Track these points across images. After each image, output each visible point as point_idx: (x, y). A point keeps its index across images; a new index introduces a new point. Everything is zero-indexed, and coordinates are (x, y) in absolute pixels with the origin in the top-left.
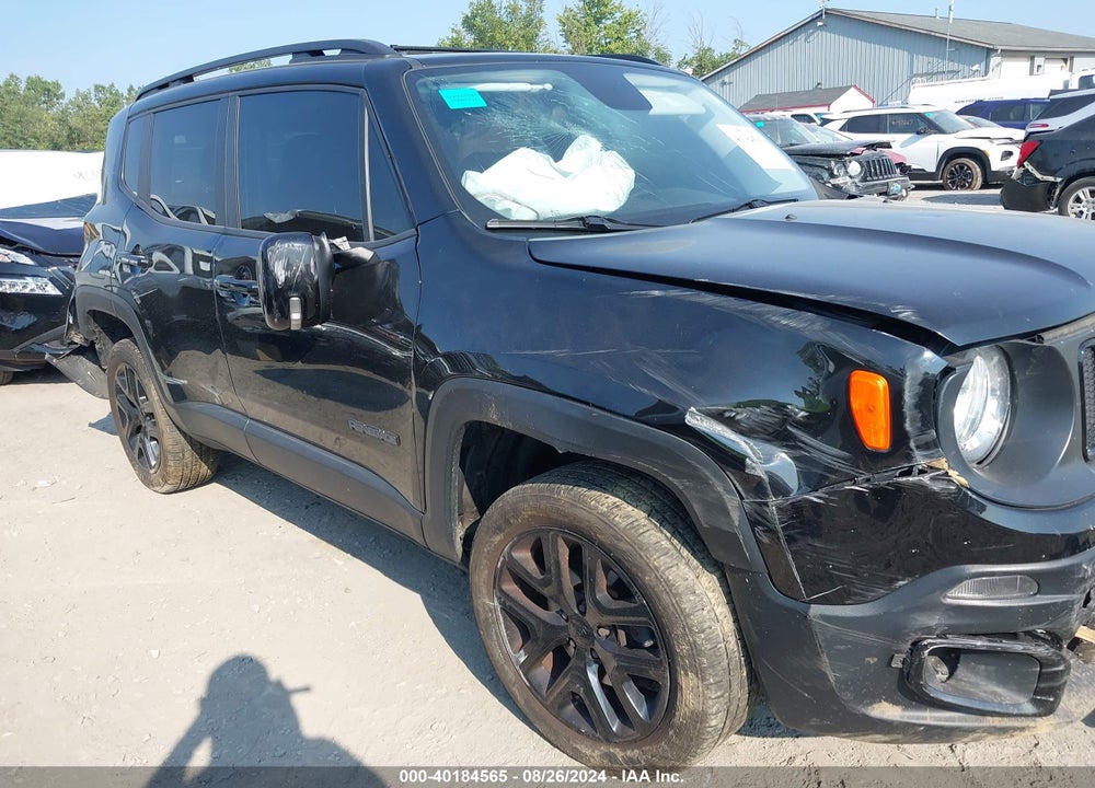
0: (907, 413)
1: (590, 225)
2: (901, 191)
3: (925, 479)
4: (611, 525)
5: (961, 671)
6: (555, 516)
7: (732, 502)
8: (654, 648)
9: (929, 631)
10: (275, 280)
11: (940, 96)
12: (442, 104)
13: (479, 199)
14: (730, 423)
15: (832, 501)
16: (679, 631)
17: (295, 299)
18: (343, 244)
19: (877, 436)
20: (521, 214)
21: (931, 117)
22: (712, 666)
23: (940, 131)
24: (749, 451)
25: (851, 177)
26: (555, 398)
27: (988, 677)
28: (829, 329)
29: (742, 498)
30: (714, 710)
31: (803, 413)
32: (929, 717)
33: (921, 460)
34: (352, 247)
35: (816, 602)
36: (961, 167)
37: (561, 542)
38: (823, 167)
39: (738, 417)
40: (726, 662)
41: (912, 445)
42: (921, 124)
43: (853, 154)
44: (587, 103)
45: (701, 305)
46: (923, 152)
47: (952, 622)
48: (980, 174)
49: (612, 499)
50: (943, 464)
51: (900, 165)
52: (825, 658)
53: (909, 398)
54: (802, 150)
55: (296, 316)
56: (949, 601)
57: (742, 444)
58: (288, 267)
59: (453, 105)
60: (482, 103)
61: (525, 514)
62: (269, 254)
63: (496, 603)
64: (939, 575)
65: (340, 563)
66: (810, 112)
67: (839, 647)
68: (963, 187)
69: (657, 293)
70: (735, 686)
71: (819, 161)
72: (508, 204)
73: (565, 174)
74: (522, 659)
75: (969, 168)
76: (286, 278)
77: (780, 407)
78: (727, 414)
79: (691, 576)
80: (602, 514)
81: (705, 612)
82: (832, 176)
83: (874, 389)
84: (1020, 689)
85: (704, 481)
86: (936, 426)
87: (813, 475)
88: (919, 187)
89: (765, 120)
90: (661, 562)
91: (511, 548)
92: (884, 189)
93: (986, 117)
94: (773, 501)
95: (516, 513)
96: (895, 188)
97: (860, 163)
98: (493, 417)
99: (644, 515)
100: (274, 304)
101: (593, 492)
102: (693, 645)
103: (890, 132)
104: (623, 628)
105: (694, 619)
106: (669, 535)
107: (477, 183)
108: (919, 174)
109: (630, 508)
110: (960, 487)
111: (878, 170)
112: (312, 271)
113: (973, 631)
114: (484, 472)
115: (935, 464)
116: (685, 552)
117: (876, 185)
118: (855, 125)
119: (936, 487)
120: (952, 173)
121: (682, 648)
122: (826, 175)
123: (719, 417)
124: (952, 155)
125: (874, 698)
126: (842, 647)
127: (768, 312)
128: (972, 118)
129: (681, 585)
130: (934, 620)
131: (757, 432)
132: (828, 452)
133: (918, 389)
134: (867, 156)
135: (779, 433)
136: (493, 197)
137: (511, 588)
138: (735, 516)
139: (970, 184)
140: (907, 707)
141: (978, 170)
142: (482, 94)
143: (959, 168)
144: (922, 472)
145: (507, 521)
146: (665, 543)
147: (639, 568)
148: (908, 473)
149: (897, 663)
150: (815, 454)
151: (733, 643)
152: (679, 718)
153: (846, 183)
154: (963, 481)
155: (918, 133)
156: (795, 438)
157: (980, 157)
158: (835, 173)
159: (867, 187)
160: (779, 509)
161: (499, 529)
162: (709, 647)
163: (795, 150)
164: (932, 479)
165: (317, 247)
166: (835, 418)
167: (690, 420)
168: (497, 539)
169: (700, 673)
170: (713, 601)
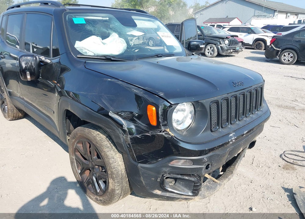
0: (160, 117)
2: (239, 49)
3: (163, 134)
4: (95, 139)
5: (176, 183)
6: (85, 136)
7: (121, 136)
8: (105, 171)
9: (165, 173)
10: (22, 67)
11: (258, 23)
12: (72, 21)
13: (77, 49)
14: (120, 116)
15: (143, 137)
16: (109, 168)
17: (28, 73)
18: (43, 58)
19: (154, 123)
20: (90, 54)
21: (253, 29)
22: (116, 177)
23: (255, 33)
24: (124, 123)
25: (225, 44)
27: (183, 185)
28: (144, 93)
29: (123, 135)
30: (117, 189)
31: (137, 115)
32: (168, 194)
33: (163, 128)
34: (45, 59)
35: (140, 163)
36: (259, 44)
37: (87, 143)
38: (218, 41)
39: (122, 114)
40: (121, 177)
41: (161, 125)
42: (250, 31)
43: (227, 38)
44: (117, 24)
45: (118, 84)
46: (249, 39)
47: (171, 170)
48: (264, 46)
49: (98, 132)
50: (168, 130)
51: (242, 42)
52: (142, 178)
53: (160, 113)
54: (213, 36)
55: (29, 77)
56: (170, 165)
57: (123, 122)
58: (26, 64)
59: (76, 22)
60: (84, 22)
61: (79, 135)
62: (21, 60)
63: (74, 157)
64: (168, 158)
66: (222, 24)
67: (145, 175)
68: (259, 49)
69: (109, 80)
70: (124, 183)
71: (217, 39)
72: (86, 51)
73: (104, 44)
74: (80, 172)
75: (261, 44)
76: (25, 67)
77: (132, 113)
78: (119, 113)
79: (114, 154)
80: (94, 136)
81: (116, 163)
82: (220, 44)
83: (152, 110)
84: (189, 189)
85: (114, 130)
86: (167, 120)
87: (139, 131)
88: (246, 48)
89: (204, 27)
90: (106, 150)
91: (77, 143)
92: (234, 48)
93: (269, 30)
94: (129, 136)
95: (77, 134)
96: (237, 48)
97: (228, 41)
98: (69, 109)
99: (105, 137)
100: (22, 73)
101: (94, 130)
102: (112, 172)
103: (241, 32)
104: (101, 166)
105: (112, 165)
106: (110, 143)
107: (79, 45)
108: (248, 45)
109: (102, 135)
110: (172, 136)
111: (233, 42)
112: (33, 65)
113: (177, 173)
115: (167, 130)
116: (114, 147)
117: (232, 47)
118: (232, 29)
119: (166, 136)
120: (256, 45)
121: (109, 172)
122: (219, 43)
123: (117, 114)
124: (257, 40)
125: (154, 189)
126: (146, 175)
127: (133, 88)
128: (265, 30)
129: (110, 156)
130: (167, 170)
131: (127, 119)
132: (143, 125)
133: (162, 111)
134: (231, 39)
135: (132, 119)
136: (82, 49)
137: (78, 154)
138: (122, 139)
139: (261, 48)
140: (162, 192)
141: (264, 45)
142: (86, 20)
143: (258, 43)
144: (163, 132)
145: (75, 136)
146: (109, 145)
147: (101, 151)
148: (160, 132)
149: (159, 180)
150: (140, 125)
151: (124, 171)
152: (109, 191)
153: (224, 46)
154: (173, 135)
155: (248, 33)
156: (135, 121)
157: (264, 41)
158: (221, 43)
159: (230, 48)
160: (131, 139)
161: (73, 138)
162: (116, 172)
163: (210, 36)
164: (165, 134)
165: (35, 58)
166: (143, 116)
167: (110, 114)
168: (74, 140)
169: (113, 178)
170: (119, 161)
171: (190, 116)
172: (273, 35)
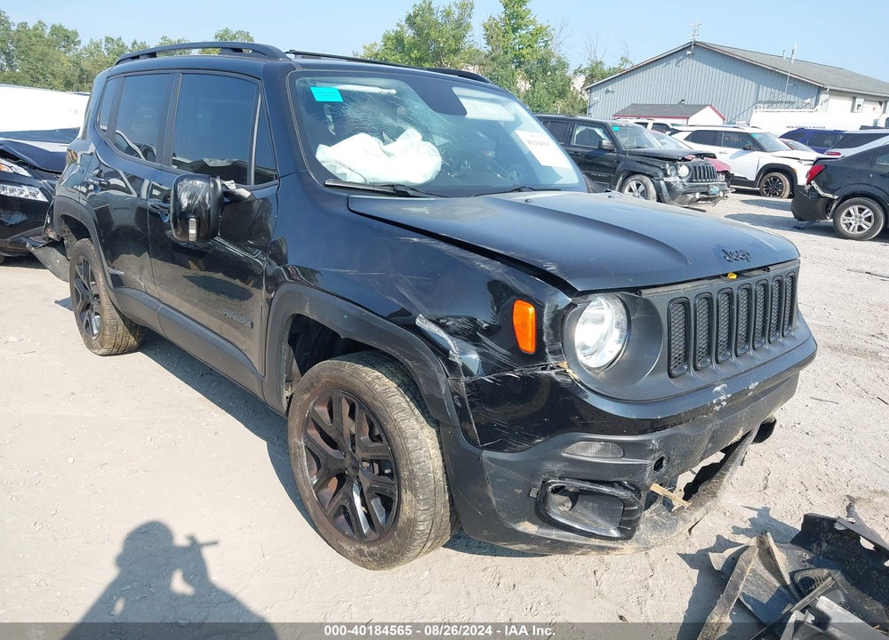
0: (545, 330)
1: (399, 191)
2: (719, 192)
3: (553, 373)
4: (372, 390)
5: (577, 506)
6: (340, 382)
7: (442, 378)
8: (390, 475)
9: (552, 474)
10: (181, 205)
11: (771, 122)
12: (311, 95)
13: (323, 165)
14: (443, 327)
15: (499, 382)
16: (404, 462)
17: (193, 220)
18: (231, 185)
19: (528, 346)
20: (354, 178)
21: (756, 137)
22: (422, 488)
23: (762, 149)
24: (452, 346)
25: (680, 177)
26: (345, 302)
27: (593, 511)
28: (507, 273)
29: (447, 377)
30: (422, 519)
31: (486, 325)
32: (555, 534)
33: (551, 361)
34: (237, 187)
35: (488, 448)
36: (775, 180)
37: (344, 401)
38: (659, 168)
39: (448, 323)
40: (432, 487)
41: (547, 350)
42: (748, 142)
43: (684, 159)
44: (418, 106)
45: (439, 250)
46: (747, 164)
47: (569, 470)
48: (788, 187)
49: (377, 373)
50: (564, 365)
51: (726, 173)
52: (489, 486)
53: (546, 320)
54: (645, 153)
55: (193, 231)
56: (564, 455)
57: (450, 342)
58: (190, 198)
59: (318, 98)
60: (339, 99)
61: (324, 380)
62: (179, 187)
63: (302, 443)
64: (560, 438)
65: (216, 415)
66: (668, 122)
67: (498, 480)
68: (775, 195)
69: (415, 240)
70: (439, 506)
71: (657, 162)
72: (345, 170)
73: (389, 155)
74: (315, 482)
75: (780, 181)
76: (188, 204)
77: (473, 320)
78: (441, 321)
79: (418, 427)
80: (369, 382)
81: (422, 452)
82: (666, 175)
83: (528, 313)
84: (611, 521)
85: (425, 364)
86: (562, 340)
87: (488, 364)
88: (738, 191)
89: (621, 126)
90: (398, 415)
91: (314, 404)
92: (705, 190)
93: (804, 142)
94: (464, 379)
95: (318, 378)
96: (714, 189)
97: (689, 167)
98: (307, 312)
99: (396, 385)
100: (179, 221)
101: (366, 368)
102: (411, 472)
103: (724, 146)
104: (377, 461)
105: (414, 455)
106: (408, 400)
107: (325, 154)
108: (743, 181)
109: (388, 380)
110: (574, 381)
111: (703, 172)
112: (207, 201)
113: (581, 477)
114: (309, 353)
115: (560, 365)
116: (417, 412)
117: (700, 186)
118: (697, 137)
119: (559, 379)
120: (767, 183)
121: (404, 474)
122: (661, 174)
123: (436, 322)
124: (769, 169)
125: (520, 519)
126: (501, 480)
127: (474, 259)
128: (791, 142)
129: (409, 432)
130: (557, 467)
131: (459, 334)
132: (500, 352)
133: (552, 315)
134: (695, 163)
135: (471, 335)
136: (334, 164)
137: (314, 433)
138: (443, 387)
139: (780, 193)
140: (541, 526)
141: (788, 183)
142: (341, 91)
143: (772, 179)
144: (552, 368)
145: (312, 384)
146: (405, 405)
147: (385, 419)
148: (543, 369)
149: (533, 494)
150: (492, 352)
151: (440, 474)
152: (400, 524)
153: (675, 182)
154: (576, 377)
155: (745, 149)
156: (480, 339)
157: (790, 173)
158: (669, 173)
159: (692, 187)
160: (468, 385)
161: (307, 390)
162: (421, 474)
163: (641, 152)
164: (556, 373)
165: (212, 185)
166: (502, 330)
167: (418, 322)
168: (306, 397)
169: (414, 491)
170: (429, 445)
171: (616, 333)
172: (814, 155)
